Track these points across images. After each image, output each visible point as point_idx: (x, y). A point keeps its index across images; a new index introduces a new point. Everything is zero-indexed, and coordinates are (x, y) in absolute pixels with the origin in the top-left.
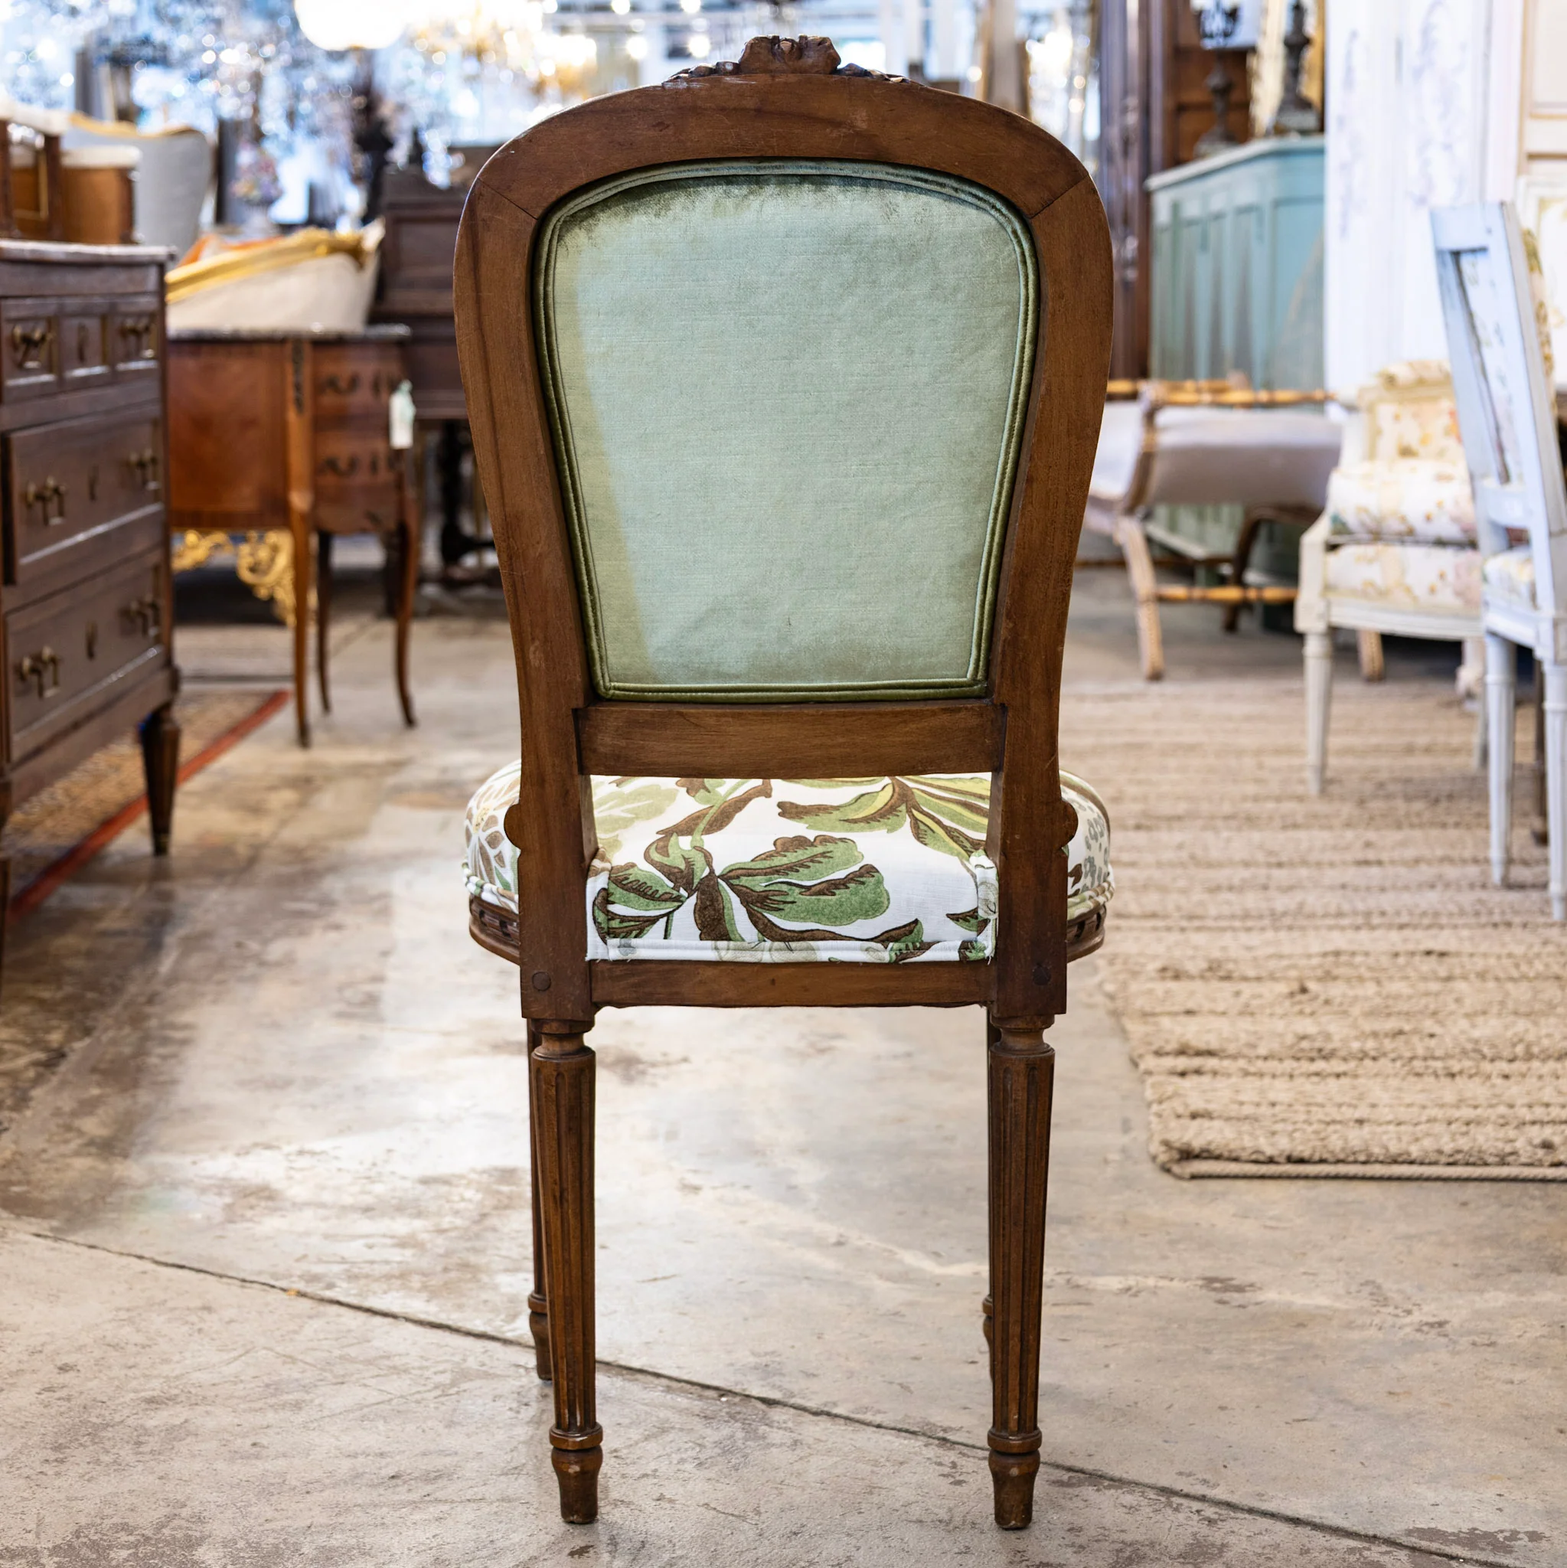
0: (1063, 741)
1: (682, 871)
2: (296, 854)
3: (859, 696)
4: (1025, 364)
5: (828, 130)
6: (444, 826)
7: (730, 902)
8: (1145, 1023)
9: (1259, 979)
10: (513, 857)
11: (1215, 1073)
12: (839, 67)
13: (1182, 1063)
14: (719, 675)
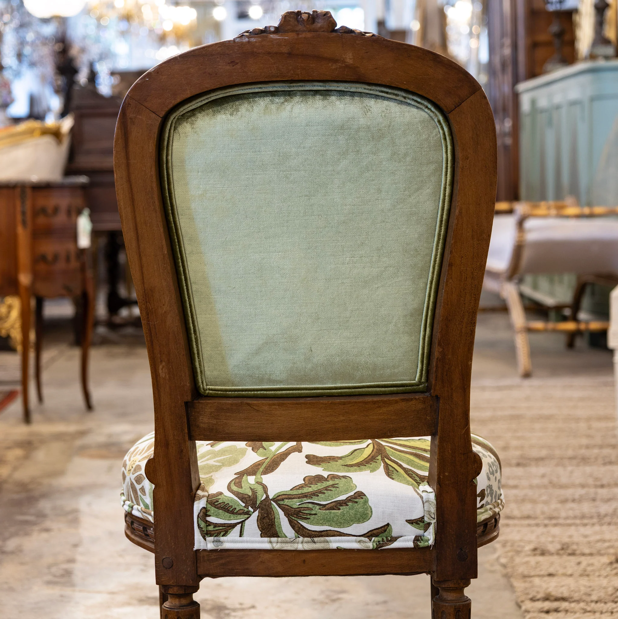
0: (473, 414)
1: (249, 497)
2: (23, 486)
3: (353, 392)
4: (447, 198)
5: (330, 64)
6: (110, 469)
7: (279, 515)
8: (525, 582)
9: (591, 554)
10: (151, 489)
11: (567, 611)
12: (336, 28)
13: (547, 605)
14: (270, 381)
